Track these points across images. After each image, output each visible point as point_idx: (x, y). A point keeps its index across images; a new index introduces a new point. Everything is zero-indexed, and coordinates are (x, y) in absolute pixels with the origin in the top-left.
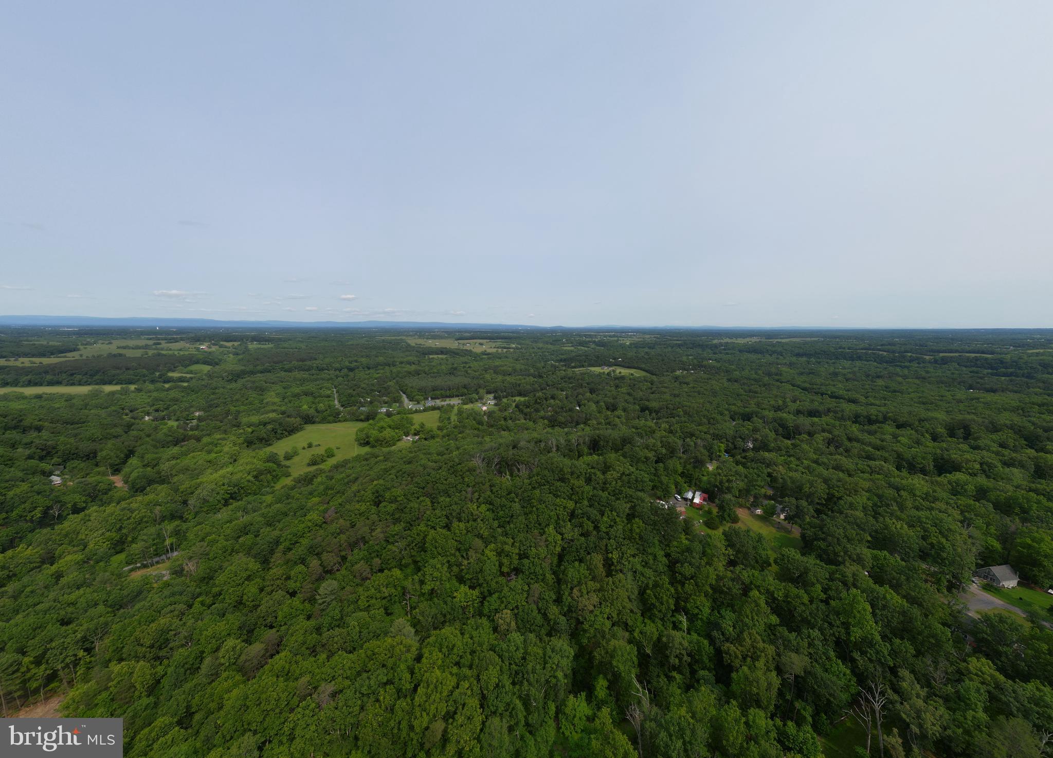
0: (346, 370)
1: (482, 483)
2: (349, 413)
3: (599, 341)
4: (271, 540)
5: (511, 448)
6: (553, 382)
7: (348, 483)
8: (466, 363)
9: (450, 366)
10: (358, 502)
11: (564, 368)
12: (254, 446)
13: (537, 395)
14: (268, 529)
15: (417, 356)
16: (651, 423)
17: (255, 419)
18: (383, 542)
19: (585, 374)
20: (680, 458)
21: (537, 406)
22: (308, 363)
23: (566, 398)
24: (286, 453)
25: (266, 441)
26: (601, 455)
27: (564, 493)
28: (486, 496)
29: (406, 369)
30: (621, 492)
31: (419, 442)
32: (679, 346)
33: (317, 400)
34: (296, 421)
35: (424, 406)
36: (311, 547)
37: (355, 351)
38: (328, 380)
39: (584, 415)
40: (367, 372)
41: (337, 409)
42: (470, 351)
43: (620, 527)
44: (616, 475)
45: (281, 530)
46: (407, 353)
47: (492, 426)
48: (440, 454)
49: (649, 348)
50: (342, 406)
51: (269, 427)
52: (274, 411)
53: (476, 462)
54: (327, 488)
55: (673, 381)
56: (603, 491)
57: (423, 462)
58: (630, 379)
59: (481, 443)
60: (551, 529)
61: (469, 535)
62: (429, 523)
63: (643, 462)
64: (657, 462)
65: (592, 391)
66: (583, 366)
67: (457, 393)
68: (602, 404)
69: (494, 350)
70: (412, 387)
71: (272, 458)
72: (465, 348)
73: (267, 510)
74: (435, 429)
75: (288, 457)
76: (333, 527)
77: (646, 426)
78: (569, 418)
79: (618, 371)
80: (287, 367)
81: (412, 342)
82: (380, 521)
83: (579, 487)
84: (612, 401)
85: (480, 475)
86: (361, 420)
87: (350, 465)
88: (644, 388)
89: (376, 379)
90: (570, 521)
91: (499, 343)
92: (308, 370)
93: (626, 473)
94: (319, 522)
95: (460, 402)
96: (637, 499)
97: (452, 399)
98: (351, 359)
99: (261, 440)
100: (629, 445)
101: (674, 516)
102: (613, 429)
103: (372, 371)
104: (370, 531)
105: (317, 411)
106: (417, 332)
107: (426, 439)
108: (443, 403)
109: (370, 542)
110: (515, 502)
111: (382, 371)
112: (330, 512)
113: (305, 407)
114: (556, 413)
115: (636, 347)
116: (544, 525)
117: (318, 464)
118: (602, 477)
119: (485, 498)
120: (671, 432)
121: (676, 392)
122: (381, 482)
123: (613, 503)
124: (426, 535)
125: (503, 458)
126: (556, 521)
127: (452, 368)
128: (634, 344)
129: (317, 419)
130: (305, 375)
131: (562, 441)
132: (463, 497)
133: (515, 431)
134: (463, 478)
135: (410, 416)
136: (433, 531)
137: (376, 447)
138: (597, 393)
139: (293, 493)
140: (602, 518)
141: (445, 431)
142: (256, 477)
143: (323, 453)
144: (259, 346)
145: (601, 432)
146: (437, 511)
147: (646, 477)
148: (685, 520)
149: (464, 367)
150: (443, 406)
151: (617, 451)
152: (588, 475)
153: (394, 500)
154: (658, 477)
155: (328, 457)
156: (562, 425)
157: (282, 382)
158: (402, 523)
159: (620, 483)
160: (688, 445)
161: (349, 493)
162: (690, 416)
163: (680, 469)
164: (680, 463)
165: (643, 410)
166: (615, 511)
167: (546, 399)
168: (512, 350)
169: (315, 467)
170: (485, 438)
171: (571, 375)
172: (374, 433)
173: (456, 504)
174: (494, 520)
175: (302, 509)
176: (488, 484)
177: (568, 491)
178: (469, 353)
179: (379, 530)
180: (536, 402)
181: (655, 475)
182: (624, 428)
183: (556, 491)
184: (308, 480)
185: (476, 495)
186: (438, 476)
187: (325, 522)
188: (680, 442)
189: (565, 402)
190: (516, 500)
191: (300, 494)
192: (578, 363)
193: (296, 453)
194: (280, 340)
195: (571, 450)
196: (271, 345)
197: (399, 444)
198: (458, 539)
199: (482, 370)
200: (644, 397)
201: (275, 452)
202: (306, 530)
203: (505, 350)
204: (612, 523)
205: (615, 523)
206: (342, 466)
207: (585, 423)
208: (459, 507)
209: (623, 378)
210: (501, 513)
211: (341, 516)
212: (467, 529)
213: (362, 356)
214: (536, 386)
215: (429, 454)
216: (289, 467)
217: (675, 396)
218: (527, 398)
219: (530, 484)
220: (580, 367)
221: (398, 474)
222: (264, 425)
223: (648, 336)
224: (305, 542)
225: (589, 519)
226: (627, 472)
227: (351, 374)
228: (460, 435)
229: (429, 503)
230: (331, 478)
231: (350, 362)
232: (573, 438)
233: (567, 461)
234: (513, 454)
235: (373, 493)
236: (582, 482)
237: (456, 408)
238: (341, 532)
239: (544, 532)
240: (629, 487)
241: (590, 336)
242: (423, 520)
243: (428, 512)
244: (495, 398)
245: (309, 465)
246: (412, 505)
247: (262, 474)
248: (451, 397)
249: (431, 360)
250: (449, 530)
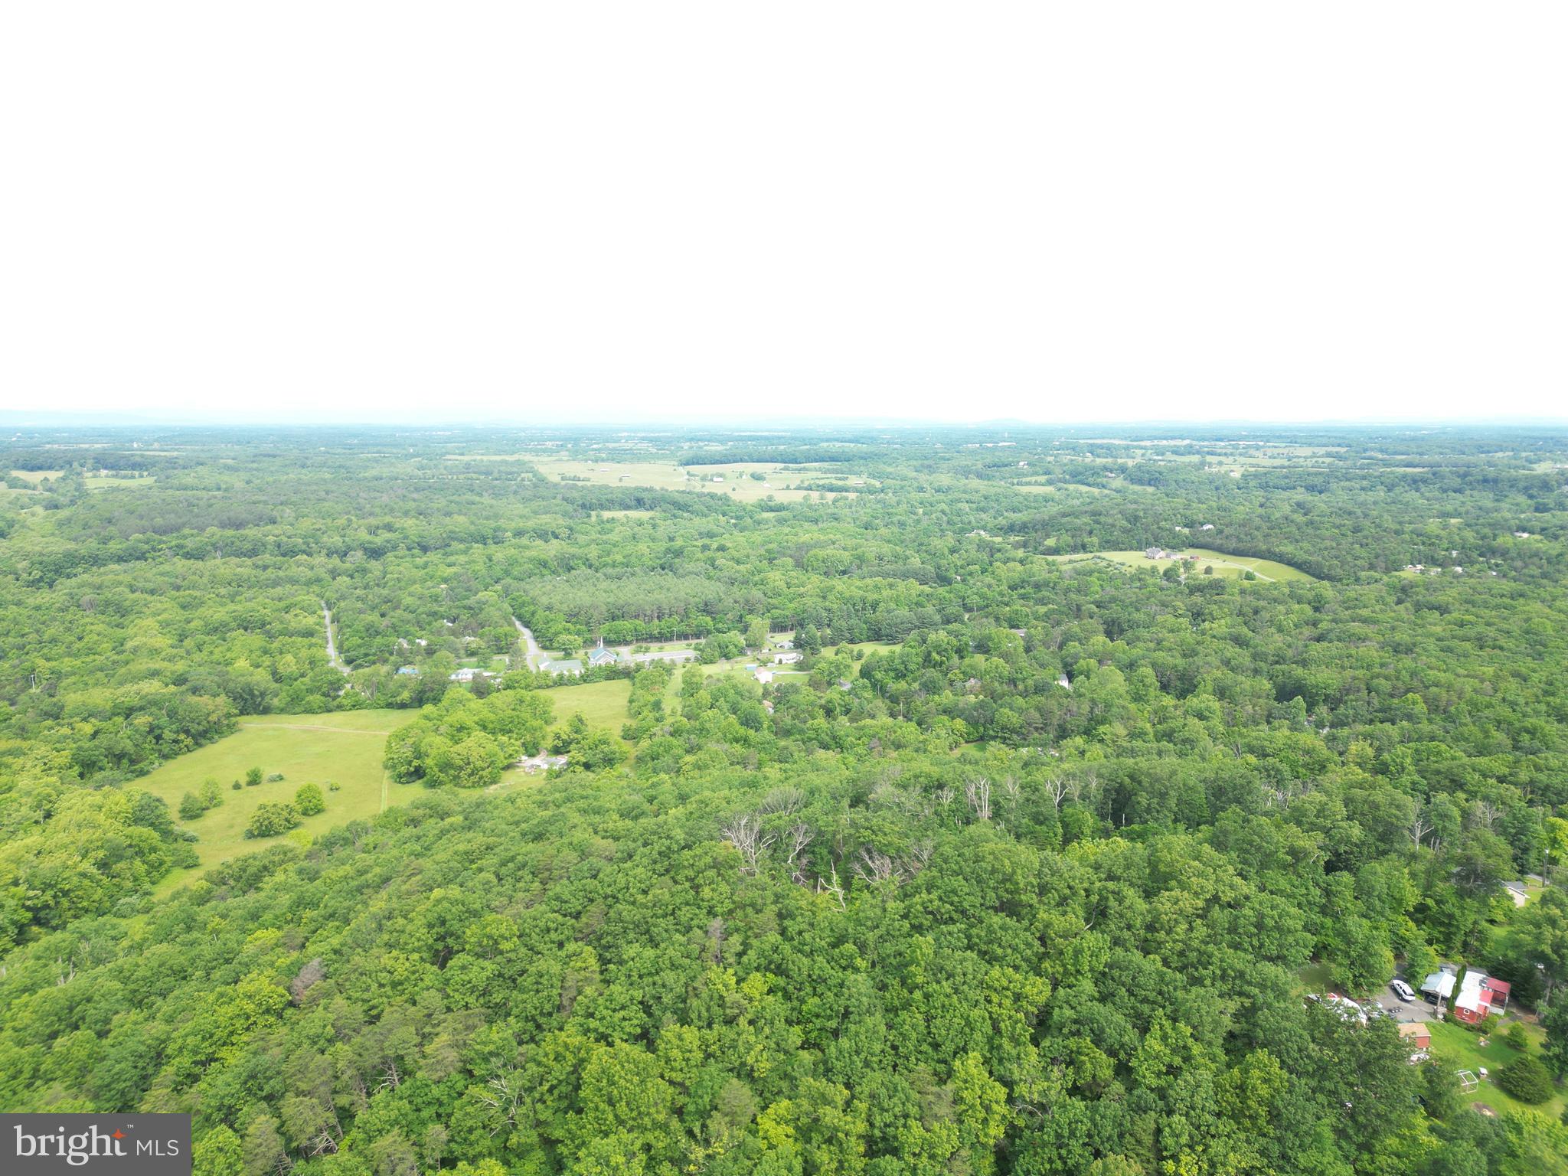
0: (360, 554)
1: (753, 905)
2: (368, 684)
3: (1139, 467)
4: (143, 1048)
5: (846, 802)
6: (983, 596)
7: (359, 890)
8: (711, 535)
9: (665, 545)
10: (390, 946)
11: (1020, 553)
12: (98, 776)
13: (932, 637)
14: (135, 1015)
15: (565, 514)
16: (1309, 738)
17: (100, 697)
18: (456, 1076)
19: (1090, 573)
20: (1414, 857)
21: (932, 673)
22: (251, 532)
23: (1028, 650)
24: (187, 797)
25: (132, 762)
26: (1141, 836)
27: (1015, 949)
28: (767, 947)
29: (533, 553)
30: (1205, 961)
31: (569, 775)
32: (1415, 482)
33: (275, 645)
34: (217, 705)
35: (585, 664)
36: (253, 1077)
37: (385, 498)
38: (309, 583)
39: (1086, 708)
40: (419, 561)
41: (332, 671)
42: (725, 499)
43: (1205, 1075)
44: (1189, 903)
45: (170, 1020)
46: (534, 505)
47: (787, 733)
48: (631, 814)
49: (1311, 489)
50: (349, 662)
51: (142, 720)
52: (154, 674)
53: (739, 844)
54: (301, 903)
55: (1391, 599)
56: (1146, 953)
57: (578, 836)
58: (1243, 592)
59: (753, 785)
60: (971, 1065)
61: (713, 1067)
62: (593, 1024)
63: (1285, 867)
64: (1330, 868)
65: (1113, 629)
66: (1084, 548)
67: (684, 628)
68: (1148, 671)
69: (797, 497)
70: (549, 608)
71: (147, 814)
72: (710, 488)
73: (133, 958)
74: (616, 734)
75: (191, 812)
76: (316, 1021)
77: (1293, 748)
78: (1035, 715)
79: (1200, 566)
80: (190, 544)
81: (553, 469)
82: (449, 1010)
83: (1065, 936)
84: (1180, 662)
85: (749, 880)
86: (403, 706)
87: (369, 839)
88: (1289, 622)
89: (445, 580)
90: (1035, 1041)
91: (814, 473)
92: (253, 553)
93: (1225, 899)
94: (276, 1002)
95: (692, 654)
96: (1263, 987)
97: (668, 646)
98: (373, 521)
99: (118, 758)
100: (1235, 807)
101: (1390, 1050)
102: (1181, 755)
103: (432, 557)
104: (418, 1039)
105: (277, 677)
106: (567, 440)
107: (587, 766)
108: (640, 658)
109: (419, 1075)
110: (857, 970)
111: (462, 559)
112: (306, 975)
113: (242, 664)
114: (993, 696)
115: (1264, 486)
116: (949, 1047)
117: (277, 833)
118: (1142, 905)
119: (762, 954)
120: (1382, 769)
121: (1403, 637)
122: (454, 891)
123: (1180, 994)
124: (582, 1061)
125: (820, 833)
126: (990, 1040)
127: (668, 550)
128: (1256, 476)
129: (276, 702)
130: (244, 568)
131: (1012, 789)
132: (695, 948)
133: (861, 750)
134: (696, 888)
135: (543, 694)
136: (602, 1048)
137: (441, 783)
138: (1129, 634)
139: (204, 913)
140: (1142, 1039)
141: (645, 744)
142: (103, 865)
143: (292, 801)
144: (116, 482)
145: (1143, 763)
146: (615, 988)
147: (1295, 917)
148: (1428, 1069)
149: (705, 548)
150: (639, 668)
151: (1193, 825)
152: (1095, 898)
153: (489, 950)
154: (1336, 917)
155: (305, 813)
156: (1011, 736)
157: (178, 588)
158: (511, 1020)
159: (1201, 930)
160: (1444, 816)
161: (362, 920)
162: (1450, 718)
163: (1412, 896)
164: (1413, 875)
165: (1284, 694)
166: (1188, 1023)
167: (960, 652)
168: (852, 496)
169: (268, 844)
170: (766, 770)
171: (1045, 575)
172: (437, 745)
173: (674, 966)
174: (789, 1022)
175: (228, 961)
176: (771, 910)
177: (1029, 945)
178: (719, 504)
179: (444, 1038)
180: (927, 660)
181: (1324, 911)
182: (1218, 752)
183: (991, 942)
184: (248, 878)
185: (736, 940)
186: (621, 880)
187: (291, 1004)
188: (1413, 805)
189: (1023, 661)
190: (859, 962)
191: (223, 917)
192: (1066, 538)
193: (213, 802)
194: (172, 464)
195: (1039, 819)
196: (148, 481)
197: (509, 779)
198: (678, 1077)
199: (760, 559)
200: (1290, 653)
201: (156, 794)
202: (239, 1024)
203: (831, 496)
204: (1177, 1061)
205: (1187, 1059)
206: (346, 842)
207: (1087, 732)
208: (683, 980)
209: (1217, 587)
210: (813, 1002)
211: (340, 988)
212: (704, 1046)
213: (406, 513)
214: (929, 609)
215: (597, 812)
216: (191, 840)
217: (1397, 649)
218: (897, 648)
219: (905, 916)
220: (1074, 549)
221: (503, 871)
222: (127, 716)
223: (1307, 451)
224: (234, 1057)
225: (1098, 1041)
226: (1228, 896)
227: (375, 566)
228: (689, 758)
229: (593, 963)
230: (313, 877)
231: (373, 531)
232: (1049, 780)
233: (1027, 855)
234: (854, 824)
235: (430, 926)
236: (1075, 918)
237: (678, 673)
238: (339, 1036)
239: (950, 1073)
240: (1236, 946)
241: (1109, 450)
242: (574, 1014)
243: (589, 990)
244: (798, 644)
245: (251, 835)
246: (541, 965)
247: (120, 858)
248: (662, 638)
249: (605, 526)
250: (651, 1047)
